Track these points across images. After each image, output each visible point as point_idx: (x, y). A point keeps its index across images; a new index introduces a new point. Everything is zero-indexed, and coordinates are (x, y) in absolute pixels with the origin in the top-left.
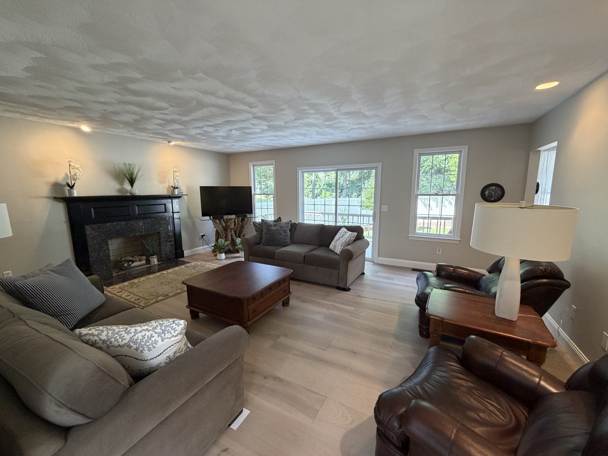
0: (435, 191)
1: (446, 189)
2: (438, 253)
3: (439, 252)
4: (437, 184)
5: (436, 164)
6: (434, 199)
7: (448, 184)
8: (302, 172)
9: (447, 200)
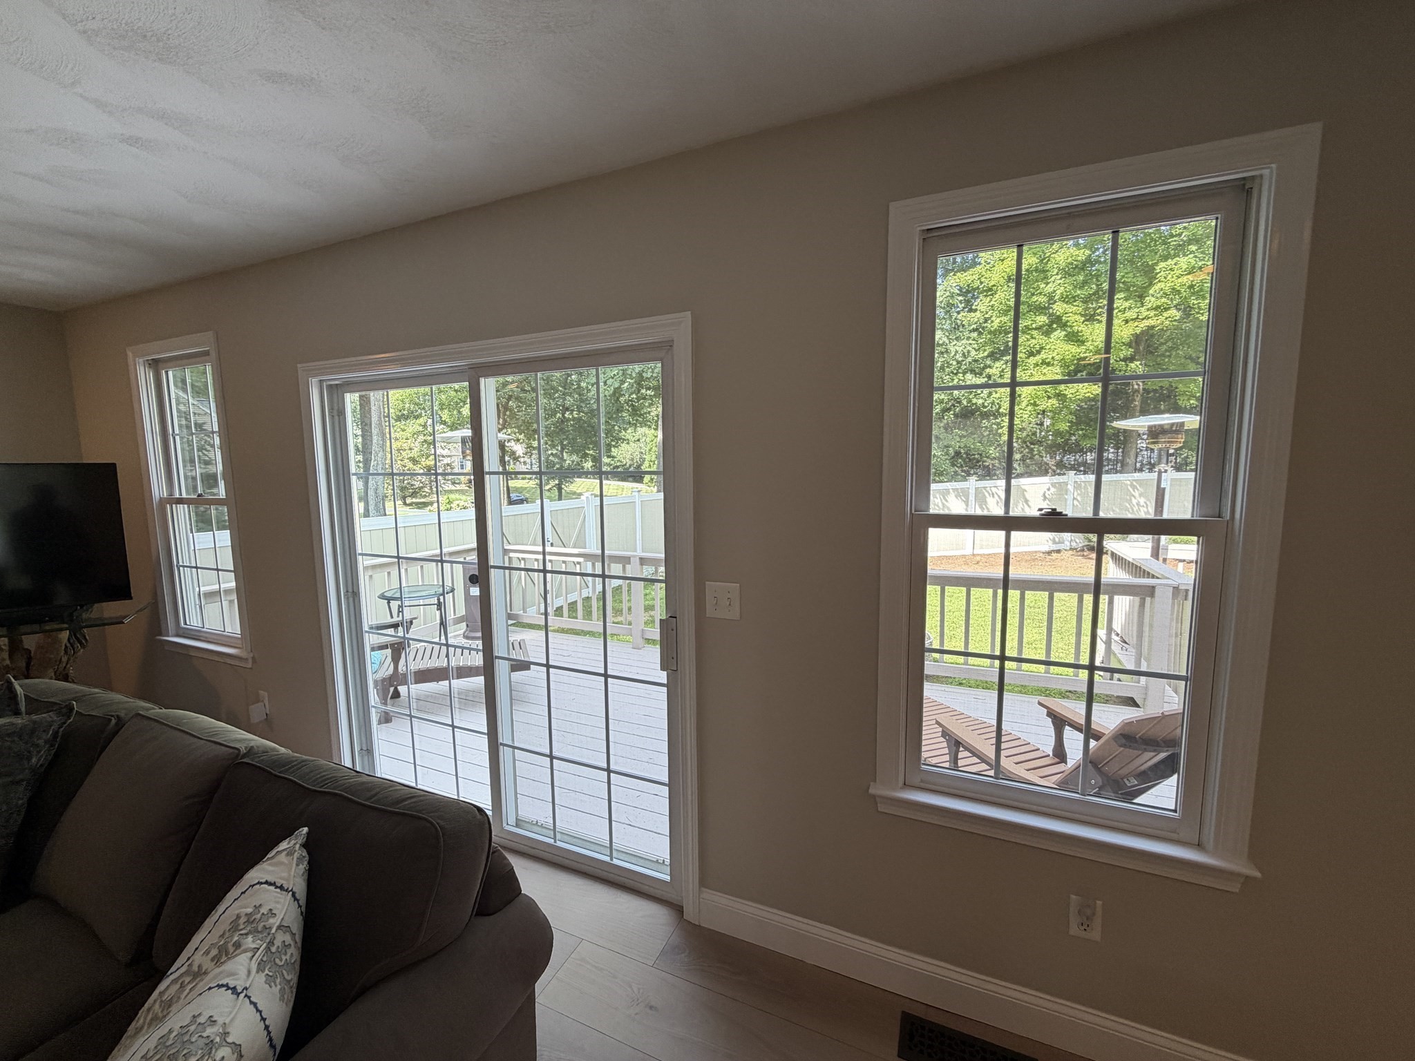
0: (957, 469)
1: (987, 464)
2: (1074, 930)
3: (1086, 924)
4: (962, 451)
5: (958, 398)
6: (958, 492)
7: (991, 452)
8: (330, 387)
9: (993, 494)
